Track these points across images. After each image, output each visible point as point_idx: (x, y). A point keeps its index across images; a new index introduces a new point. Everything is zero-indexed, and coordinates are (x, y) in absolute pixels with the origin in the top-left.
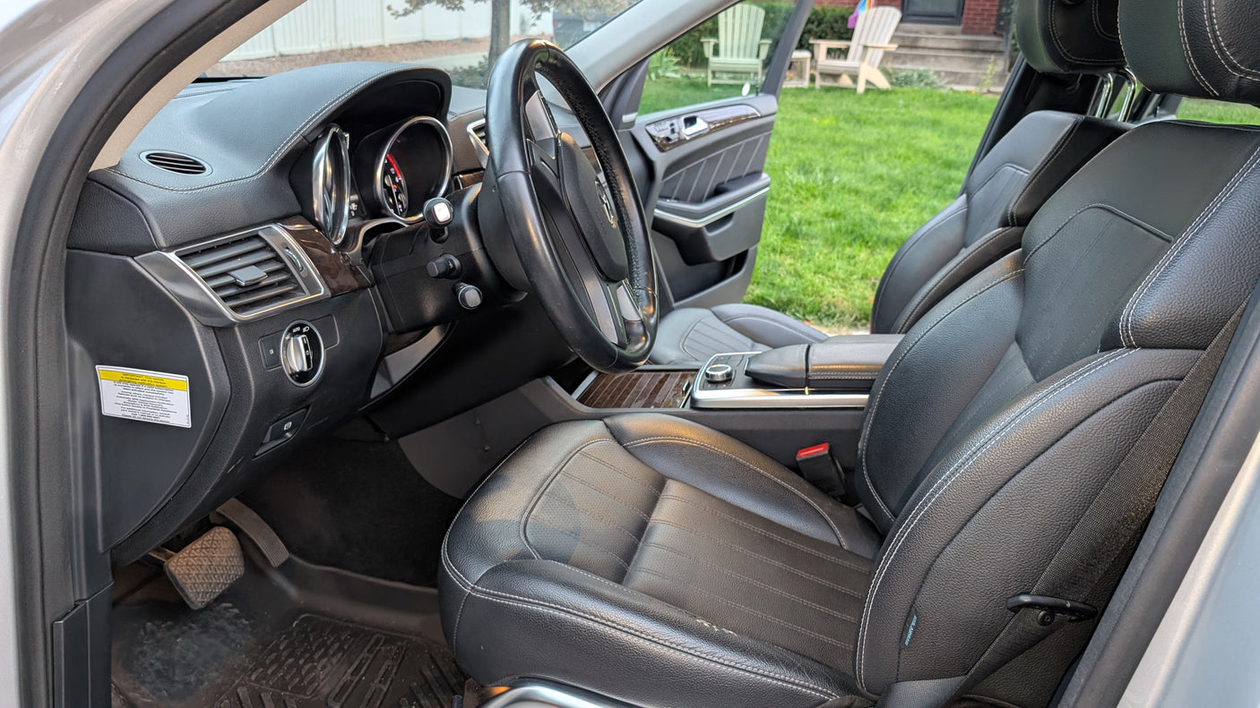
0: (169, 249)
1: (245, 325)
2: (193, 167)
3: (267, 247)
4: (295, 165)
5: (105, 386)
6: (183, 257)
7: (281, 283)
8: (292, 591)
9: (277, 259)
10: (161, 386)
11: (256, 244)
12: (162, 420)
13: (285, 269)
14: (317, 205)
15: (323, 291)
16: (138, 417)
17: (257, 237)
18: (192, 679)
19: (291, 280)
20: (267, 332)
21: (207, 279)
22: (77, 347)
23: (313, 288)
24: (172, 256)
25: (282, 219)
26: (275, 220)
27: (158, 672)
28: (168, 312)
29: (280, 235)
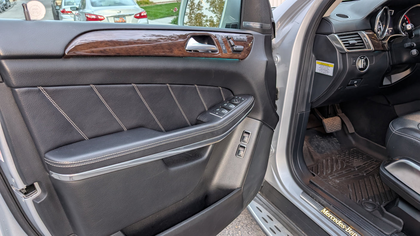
0: (335, 33)
1: (349, 53)
2: (347, 17)
3: (359, 36)
4: (371, 17)
5: (317, 65)
6: (339, 36)
7: (361, 45)
8: (354, 142)
9: (361, 39)
10: (328, 66)
11: (357, 35)
12: (327, 74)
13: (363, 42)
14: (376, 29)
15: (372, 48)
16: (322, 73)
17: (357, 34)
18: (323, 151)
19: (364, 45)
20: (355, 56)
21: (341, 39)
22: (313, 56)
23: (369, 47)
24: (336, 35)
25: (365, 30)
26: (363, 30)
27: (316, 146)
28: (332, 49)
29: (365, 35)
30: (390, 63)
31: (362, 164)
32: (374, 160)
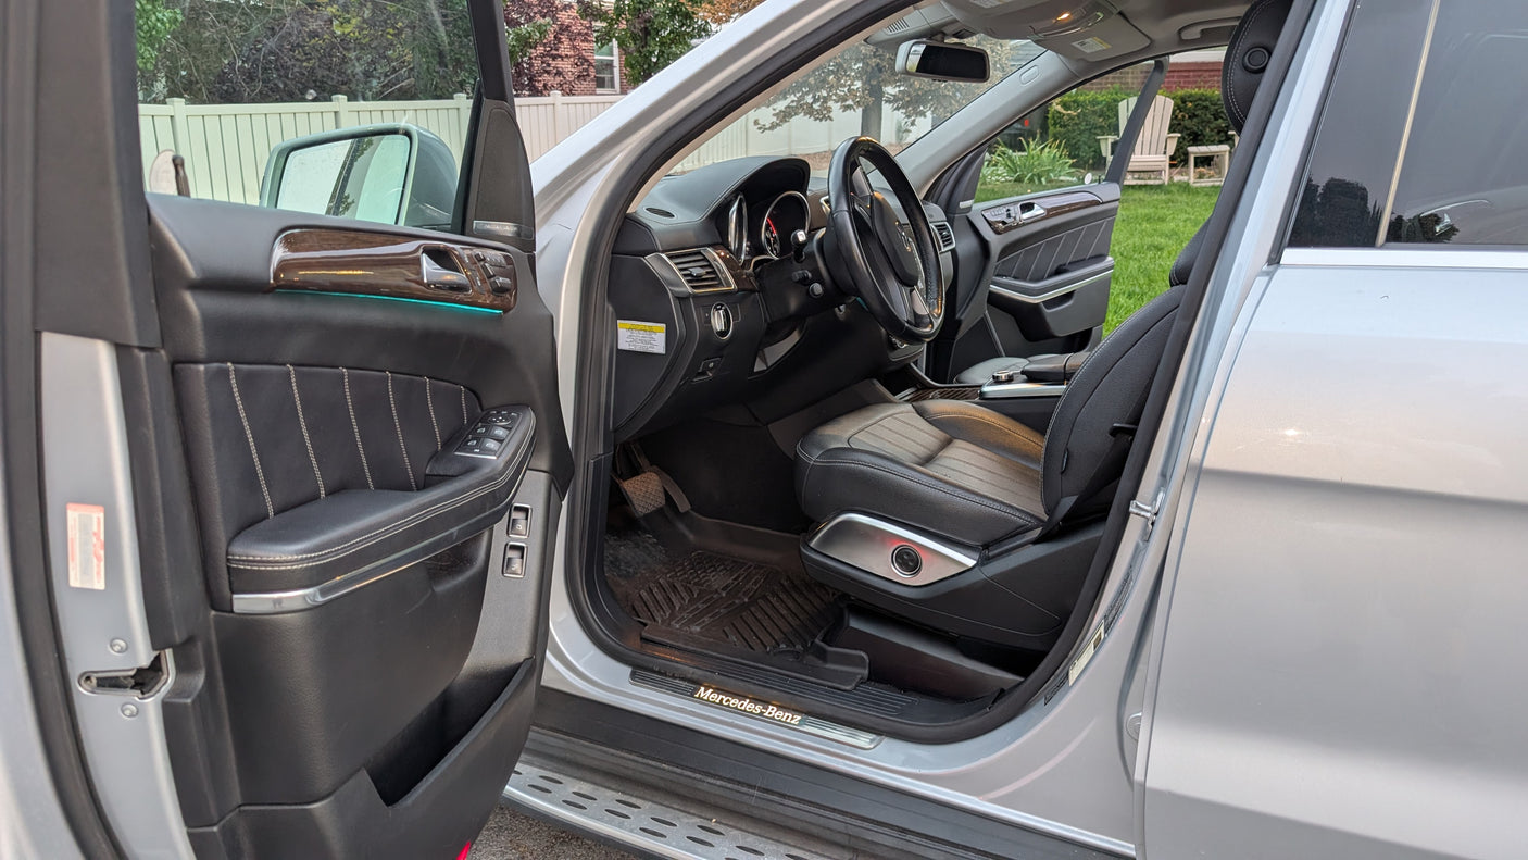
0: (663, 252)
1: (695, 296)
2: (669, 215)
3: (705, 259)
4: (718, 216)
5: (621, 332)
6: (671, 257)
7: (712, 279)
8: (691, 537)
9: (710, 266)
10: (651, 331)
11: (700, 257)
12: (650, 350)
13: (714, 272)
14: (731, 239)
15: (733, 286)
16: (638, 349)
17: (699, 253)
18: (631, 570)
19: (717, 278)
20: (707, 303)
21: (676, 264)
22: (610, 308)
23: (729, 284)
24: (664, 256)
25: (713, 245)
26: (709, 246)
27: (611, 562)
28: (656, 285)
29: (714, 255)
30: (766, 320)
31: (730, 581)
32: (749, 567)
